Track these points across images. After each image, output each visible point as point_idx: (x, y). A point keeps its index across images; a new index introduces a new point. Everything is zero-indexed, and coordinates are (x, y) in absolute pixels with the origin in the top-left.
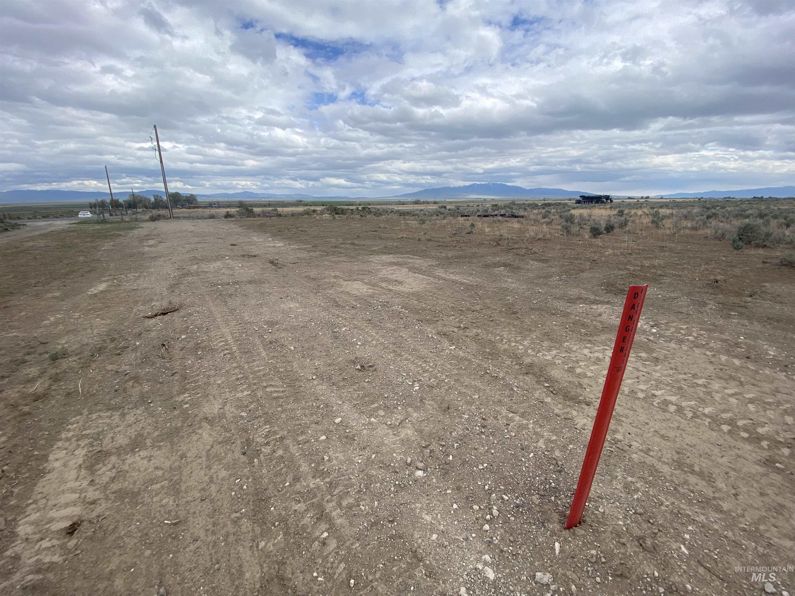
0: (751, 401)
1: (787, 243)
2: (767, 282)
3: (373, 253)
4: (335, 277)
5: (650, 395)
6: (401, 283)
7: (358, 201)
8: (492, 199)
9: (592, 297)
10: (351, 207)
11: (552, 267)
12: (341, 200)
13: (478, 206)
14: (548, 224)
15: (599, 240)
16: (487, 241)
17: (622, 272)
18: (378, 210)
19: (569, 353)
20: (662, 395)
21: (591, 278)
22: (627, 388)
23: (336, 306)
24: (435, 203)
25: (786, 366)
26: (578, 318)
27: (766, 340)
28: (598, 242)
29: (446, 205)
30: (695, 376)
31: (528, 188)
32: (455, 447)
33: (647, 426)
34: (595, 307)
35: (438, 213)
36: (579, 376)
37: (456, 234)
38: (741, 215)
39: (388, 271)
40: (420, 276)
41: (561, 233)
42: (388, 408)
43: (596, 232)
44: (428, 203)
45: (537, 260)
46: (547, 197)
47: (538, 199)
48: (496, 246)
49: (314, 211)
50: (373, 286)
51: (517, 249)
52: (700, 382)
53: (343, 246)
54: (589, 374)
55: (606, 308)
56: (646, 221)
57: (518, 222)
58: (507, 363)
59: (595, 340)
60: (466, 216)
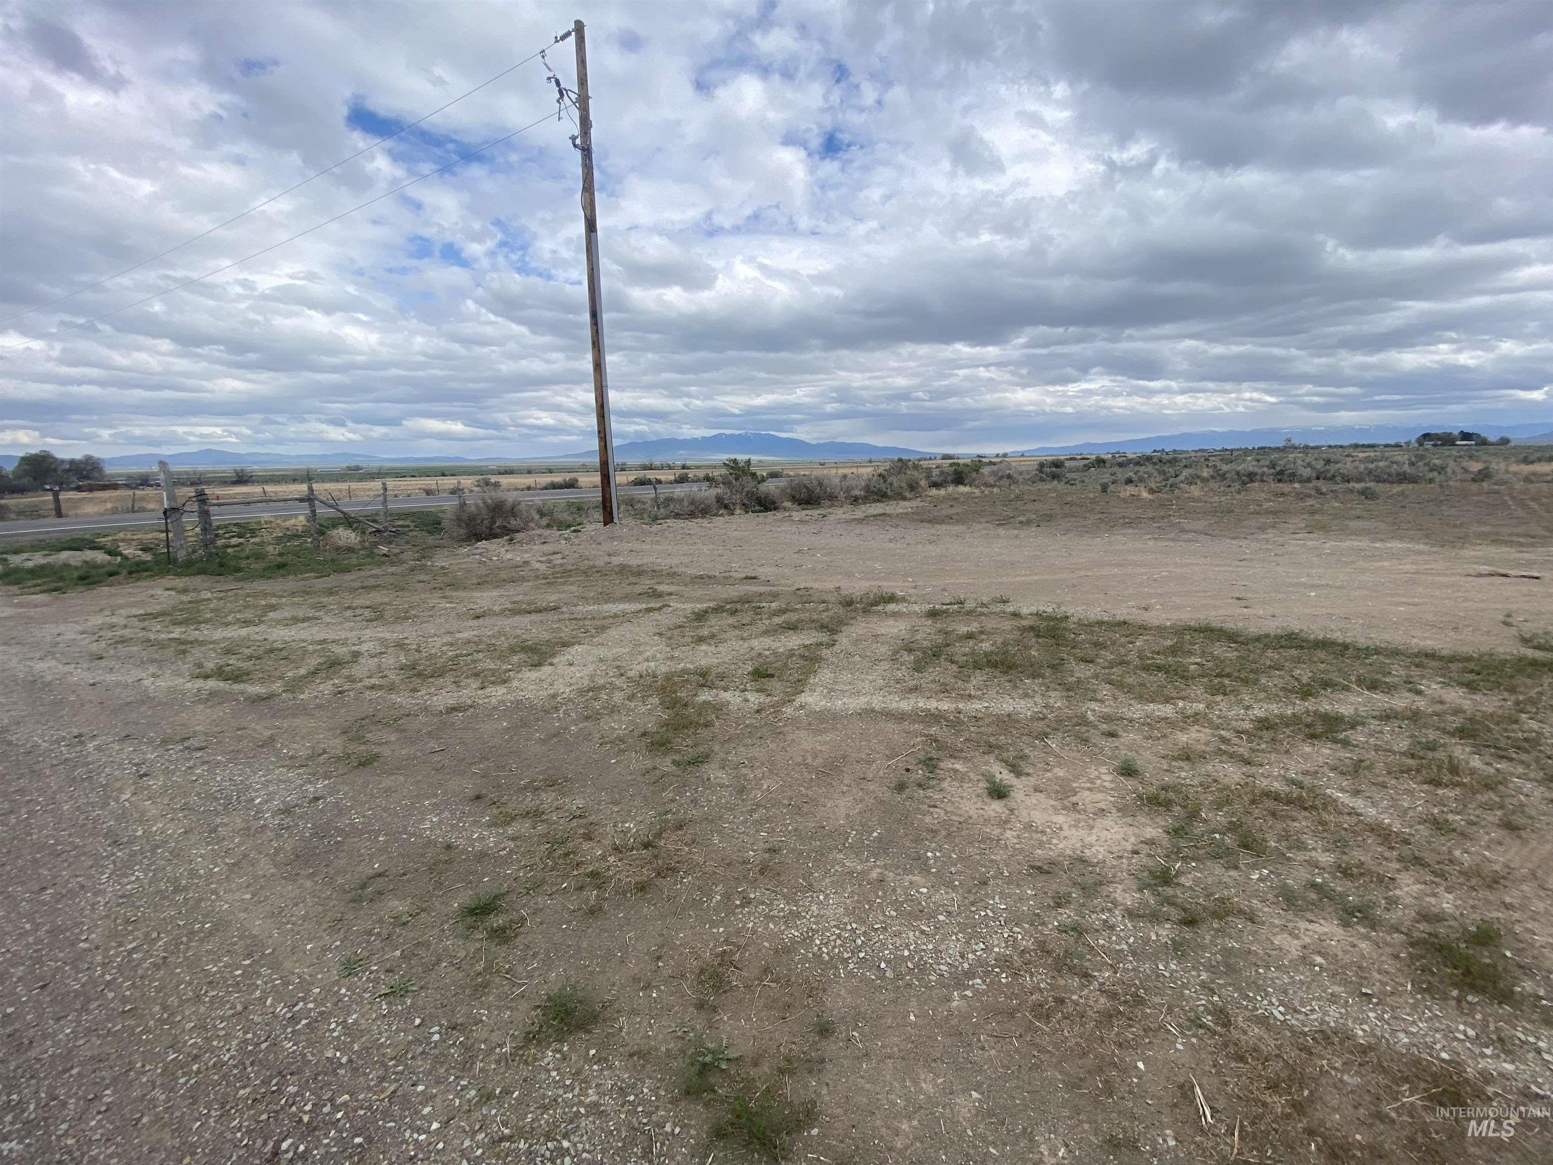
31: (814, 442)
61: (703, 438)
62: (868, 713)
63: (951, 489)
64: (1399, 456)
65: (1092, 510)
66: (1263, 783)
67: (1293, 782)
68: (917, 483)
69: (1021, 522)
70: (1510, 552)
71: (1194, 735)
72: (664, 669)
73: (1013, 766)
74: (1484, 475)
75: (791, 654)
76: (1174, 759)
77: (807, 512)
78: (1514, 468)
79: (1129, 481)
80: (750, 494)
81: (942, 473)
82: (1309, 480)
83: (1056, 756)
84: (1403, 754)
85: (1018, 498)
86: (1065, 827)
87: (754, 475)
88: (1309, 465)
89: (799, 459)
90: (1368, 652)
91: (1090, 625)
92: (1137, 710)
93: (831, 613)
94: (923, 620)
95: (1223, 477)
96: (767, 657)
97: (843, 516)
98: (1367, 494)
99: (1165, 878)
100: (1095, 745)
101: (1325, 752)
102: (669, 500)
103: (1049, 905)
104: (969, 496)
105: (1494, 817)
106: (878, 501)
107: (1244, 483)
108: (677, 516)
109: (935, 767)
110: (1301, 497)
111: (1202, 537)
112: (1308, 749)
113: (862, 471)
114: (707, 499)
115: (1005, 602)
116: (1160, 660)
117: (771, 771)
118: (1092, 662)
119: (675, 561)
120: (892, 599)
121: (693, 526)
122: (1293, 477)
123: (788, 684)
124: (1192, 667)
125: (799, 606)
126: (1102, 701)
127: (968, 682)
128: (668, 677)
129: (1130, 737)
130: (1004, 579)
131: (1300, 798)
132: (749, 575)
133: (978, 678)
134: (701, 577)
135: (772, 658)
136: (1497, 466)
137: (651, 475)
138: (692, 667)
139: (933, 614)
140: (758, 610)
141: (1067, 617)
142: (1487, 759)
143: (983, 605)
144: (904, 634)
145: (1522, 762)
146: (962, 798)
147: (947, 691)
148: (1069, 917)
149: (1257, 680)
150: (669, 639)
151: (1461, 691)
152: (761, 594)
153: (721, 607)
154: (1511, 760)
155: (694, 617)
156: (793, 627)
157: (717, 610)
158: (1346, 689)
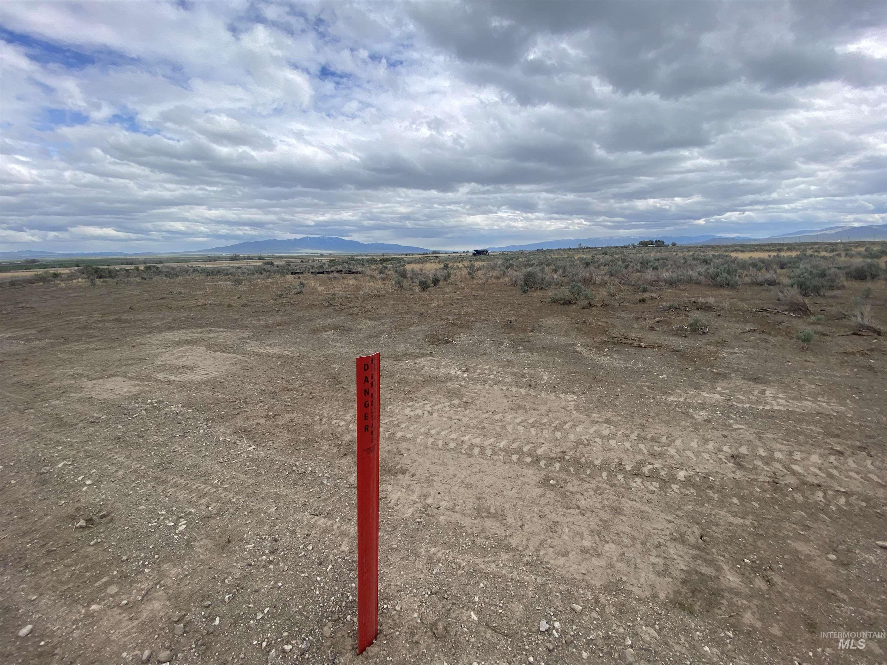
0: (533, 425)
1: (556, 285)
2: (543, 317)
3: (152, 330)
4: (73, 377)
5: (460, 443)
6: (190, 369)
7: (142, 258)
8: (330, 254)
9: (417, 351)
10: (127, 267)
11: (383, 325)
12: (110, 257)
13: (313, 261)
14: (383, 279)
15: (427, 293)
16: (318, 301)
17: (443, 323)
18: (173, 269)
19: (391, 417)
20: (470, 439)
21: (417, 331)
22: (441, 441)
23: (59, 426)
24: (260, 258)
25: (555, 387)
26: (402, 376)
27: (542, 367)
28: (426, 295)
29: (273, 261)
30: (494, 412)
31: (366, 243)
32: (227, 600)
33: (455, 479)
34: (418, 361)
35: (260, 271)
36: (399, 441)
37: (281, 295)
38: (528, 264)
39: (173, 354)
40: (224, 354)
41: (394, 287)
42: (126, 577)
43: (424, 286)
44: (250, 258)
45: (369, 319)
46: (385, 252)
47: (377, 254)
48: (328, 306)
49: (56, 275)
50: (142, 380)
51: (350, 308)
52: (497, 417)
53: (100, 325)
54: (409, 436)
55: (428, 361)
56: (465, 272)
57: (355, 278)
58: (323, 448)
59: (416, 397)
60: (298, 273)
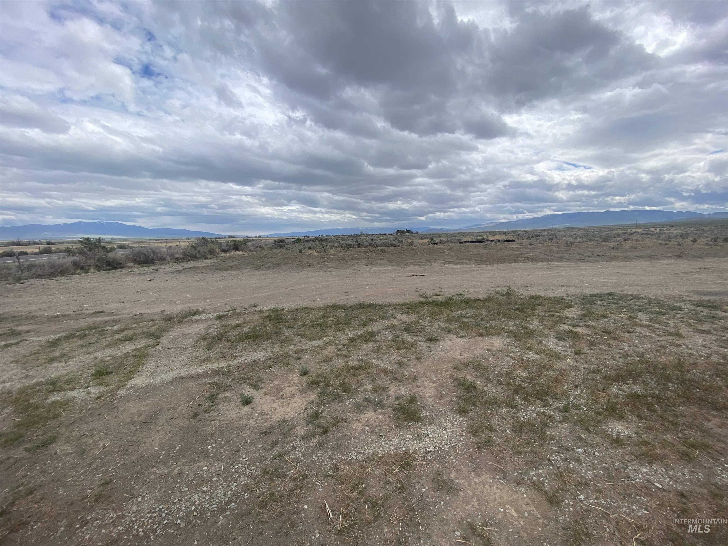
31: (152, 228)
61: (65, 224)
62: (179, 380)
63: (232, 253)
64: (392, 238)
65: (296, 261)
66: (351, 364)
67: (361, 360)
68: (214, 251)
69: (266, 268)
70: (417, 267)
71: (329, 350)
72: (19, 386)
73: (255, 386)
74: (412, 243)
75: (126, 356)
76: (322, 362)
77: (145, 268)
78: (419, 241)
79: (310, 248)
80: (100, 260)
81: (227, 245)
82: (367, 246)
83: (275, 375)
84: (391, 341)
85: (265, 256)
86: (278, 408)
87: (104, 248)
88: (367, 241)
89: (142, 237)
90: (382, 306)
91: (293, 311)
92: (309, 345)
93: (156, 327)
94: (214, 321)
95: (342, 246)
96: (108, 361)
97: (169, 270)
98: (383, 251)
99: (316, 416)
100: (292, 365)
101: (370, 346)
102: (31, 267)
103: (269, 449)
104: (242, 256)
105: (413, 357)
106: (192, 260)
107: (348, 248)
108: (39, 276)
109: (215, 399)
110: (365, 252)
111: (335, 270)
112: (365, 346)
113: (182, 244)
114: (65, 264)
115: (256, 306)
116: (318, 321)
117: (106, 434)
118: (292, 327)
119: (34, 308)
120: (197, 312)
121: (52, 283)
122: (363, 246)
123: (123, 375)
124: (329, 322)
125: (135, 325)
126: (295, 344)
127: (235, 349)
128: (22, 391)
129: (306, 357)
130: (257, 295)
131: (362, 366)
132: (97, 311)
133: (240, 347)
134: (57, 316)
135: (112, 362)
136: (415, 241)
137: (17, 249)
138: (43, 380)
139: (219, 318)
140: (102, 333)
141: (284, 309)
142: (412, 337)
143: (245, 309)
144: (203, 331)
145: (420, 336)
146: (229, 410)
147: (224, 357)
148: (277, 451)
149: (350, 323)
150: (25, 363)
151: (406, 315)
152: (106, 322)
153: (71, 335)
154: (418, 336)
155: (48, 344)
156: (129, 339)
157: (67, 338)
158: (376, 321)
